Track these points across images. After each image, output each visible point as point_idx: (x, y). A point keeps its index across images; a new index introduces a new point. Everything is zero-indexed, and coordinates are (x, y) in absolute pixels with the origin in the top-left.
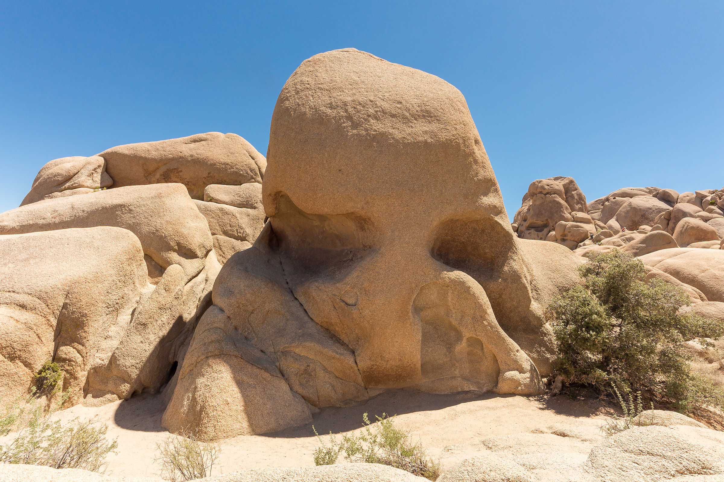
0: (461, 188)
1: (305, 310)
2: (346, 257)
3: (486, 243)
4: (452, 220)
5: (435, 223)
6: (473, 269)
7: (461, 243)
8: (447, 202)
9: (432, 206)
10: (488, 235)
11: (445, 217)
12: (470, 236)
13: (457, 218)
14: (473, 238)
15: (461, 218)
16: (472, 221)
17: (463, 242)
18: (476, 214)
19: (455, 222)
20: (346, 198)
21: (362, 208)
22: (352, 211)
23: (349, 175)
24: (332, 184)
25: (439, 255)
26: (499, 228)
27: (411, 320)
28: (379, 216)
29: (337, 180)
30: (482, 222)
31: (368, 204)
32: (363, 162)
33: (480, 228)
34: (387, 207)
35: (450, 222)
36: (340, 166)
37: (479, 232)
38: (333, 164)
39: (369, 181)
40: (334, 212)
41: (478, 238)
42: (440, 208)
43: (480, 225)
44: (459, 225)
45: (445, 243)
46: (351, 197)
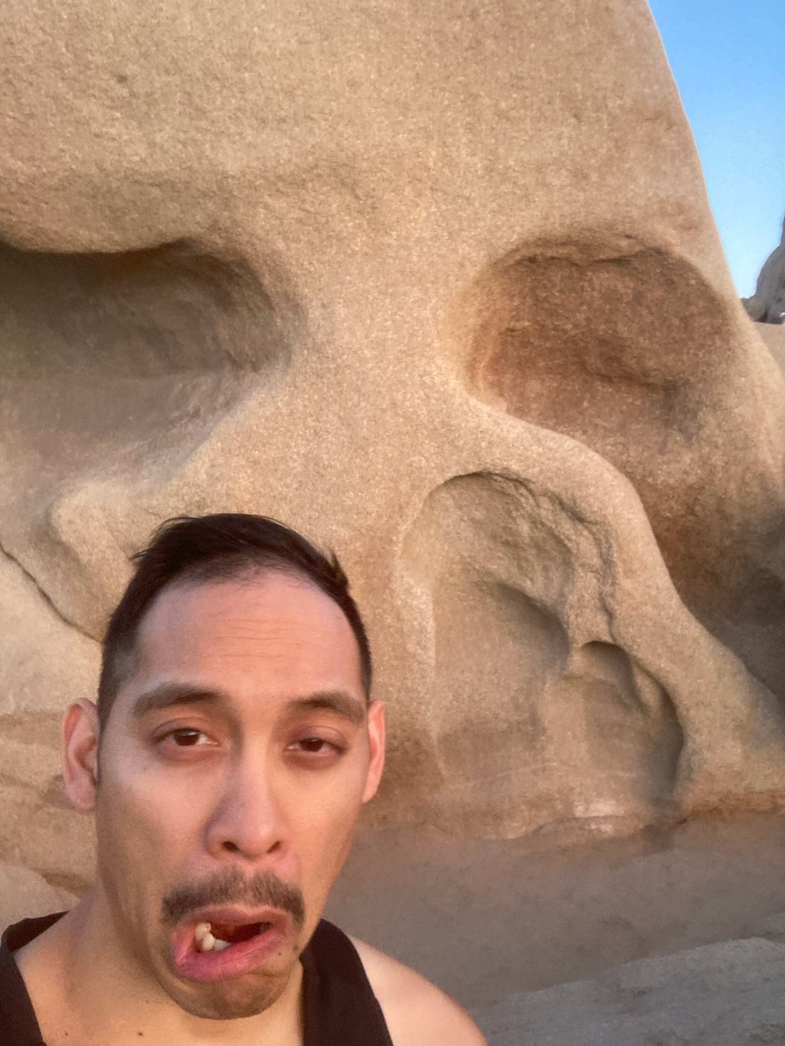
0: (565, 141)
1: (44, 595)
2: (177, 408)
3: (649, 338)
4: (532, 260)
5: (472, 273)
6: (604, 427)
8: (514, 193)
9: (461, 210)
10: (654, 309)
11: (510, 247)
12: (598, 314)
13: (550, 253)
14: (606, 322)
15: (563, 251)
16: (603, 261)
17: (573, 337)
18: (614, 235)
19: (546, 268)
20: (150, 185)
21: (214, 222)
22: (179, 236)
23: (156, 95)
24: (98, 136)
25: (492, 384)
26: (693, 282)
27: (399, 603)
28: (274, 252)
29: (113, 120)
30: (635, 263)
31: (231, 205)
32: (203, 44)
33: (628, 287)
34: (302, 216)
35: (527, 266)
36: (121, 61)
37: (625, 301)
38: (93, 55)
39: (230, 117)
40: (116, 242)
41: (622, 321)
42: (489, 216)
43: (629, 273)
44: (559, 277)
45: (512, 344)
46: (169, 180)
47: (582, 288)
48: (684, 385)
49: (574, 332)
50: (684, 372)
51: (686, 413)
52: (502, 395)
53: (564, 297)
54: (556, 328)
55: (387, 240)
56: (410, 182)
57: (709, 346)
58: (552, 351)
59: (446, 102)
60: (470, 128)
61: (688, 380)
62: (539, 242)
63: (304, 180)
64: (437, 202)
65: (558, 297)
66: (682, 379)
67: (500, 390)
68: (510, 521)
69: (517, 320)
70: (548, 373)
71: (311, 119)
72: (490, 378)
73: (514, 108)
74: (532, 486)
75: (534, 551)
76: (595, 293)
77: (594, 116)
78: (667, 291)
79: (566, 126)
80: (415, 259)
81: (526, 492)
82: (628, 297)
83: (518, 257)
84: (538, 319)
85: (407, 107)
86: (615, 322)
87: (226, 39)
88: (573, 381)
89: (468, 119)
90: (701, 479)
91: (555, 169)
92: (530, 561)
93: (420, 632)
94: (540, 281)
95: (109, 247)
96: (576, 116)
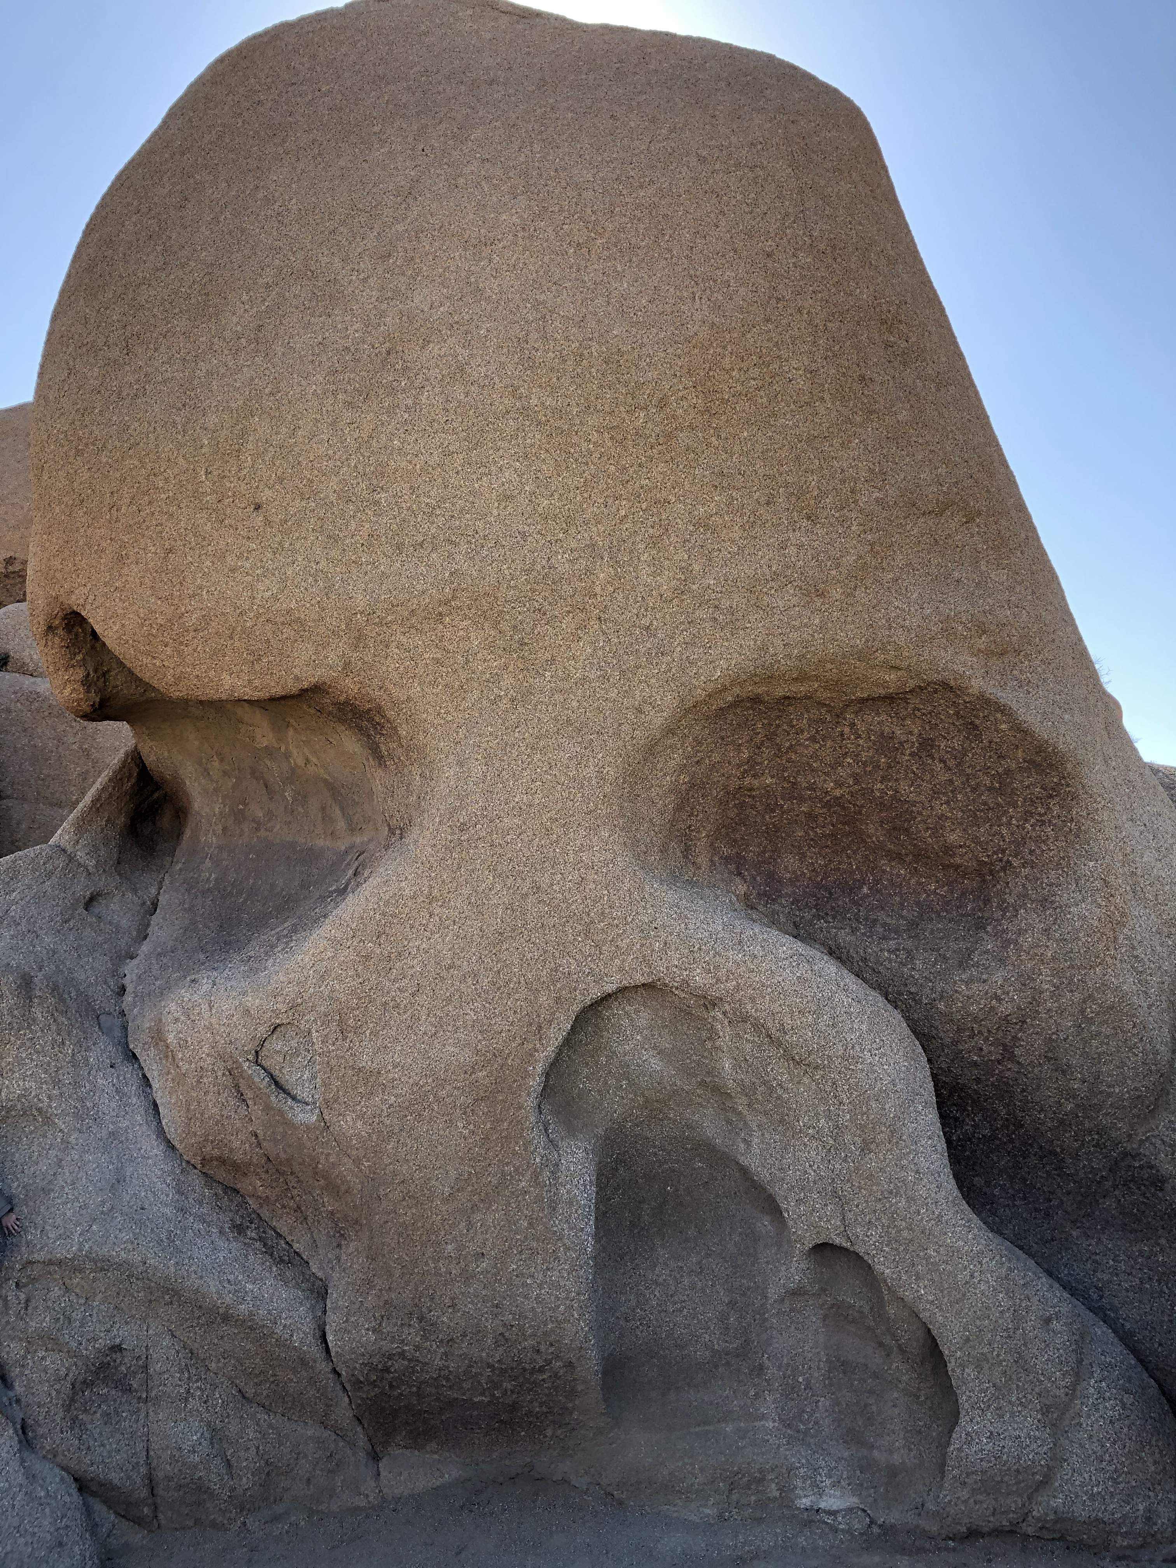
3: (947, 803)
4: (756, 700)
5: (657, 720)
7: (827, 805)
8: (715, 619)
9: (638, 643)
10: (951, 763)
11: (710, 687)
12: (868, 769)
13: (780, 692)
14: (884, 779)
15: (802, 689)
16: (863, 701)
17: (838, 798)
18: (873, 667)
19: (780, 710)
20: (283, 624)
21: (347, 665)
22: (313, 680)
23: (290, 523)
24: (233, 570)
25: (727, 860)
26: (1003, 726)
27: (538, 1160)
28: (409, 699)
29: (249, 552)
30: (914, 701)
31: (361, 645)
32: (339, 463)
33: (911, 733)
34: (439, 656)
35: (748, 708)
36: (257, 487)
37: (908, 752)
38: (231, 482)
39: (363, 545)
40: (256, 687)
41: (905, 779)
42: (679, 649)
43: (908, 716)
44: (805, 722)
45: (753, 807)
46: (299, 618)
47: (842, 735)
48: (1004, 869)
49: (838, 793)
50: (1003, 851)
51: (1005, 910)
52: (739, 874)
53: (817, 746)
54: (812, 787)
55: (539, 682)
56: (569, 612)
57: (1040, 815)
58: (811, 816)
60: (654, 542)
61: (1008, 861)
62: (757, 679)
64: (604, 633)
65: (807, 747)
66: (1001, 860)
67: (738, 868)
68: (706, 1054)
69: (754, 776)
70: (810, 846)
71: (451, 542)
72: (726, 851)
73: (716, 514)
74: (727, 1008)
75: (744, 1100)
76: (861, 742)
77: (837, 515)
78: (967, 738)
79: (794, 530)
80: (575, 704)
81: (720, 1016)
82: (912, 747)
83: (730, 698)
84: (786, 774)
85: (569, 521)
86: (896, 780)
87: (364, 456)
88: (849, 857)
89: (651, 531)
90: (1019, 1008)
91: (776, 587)
92: (740, 1113)
93: (570, 1203)
94: (778, 726)
95: (250, 693)
96: (809, 518)
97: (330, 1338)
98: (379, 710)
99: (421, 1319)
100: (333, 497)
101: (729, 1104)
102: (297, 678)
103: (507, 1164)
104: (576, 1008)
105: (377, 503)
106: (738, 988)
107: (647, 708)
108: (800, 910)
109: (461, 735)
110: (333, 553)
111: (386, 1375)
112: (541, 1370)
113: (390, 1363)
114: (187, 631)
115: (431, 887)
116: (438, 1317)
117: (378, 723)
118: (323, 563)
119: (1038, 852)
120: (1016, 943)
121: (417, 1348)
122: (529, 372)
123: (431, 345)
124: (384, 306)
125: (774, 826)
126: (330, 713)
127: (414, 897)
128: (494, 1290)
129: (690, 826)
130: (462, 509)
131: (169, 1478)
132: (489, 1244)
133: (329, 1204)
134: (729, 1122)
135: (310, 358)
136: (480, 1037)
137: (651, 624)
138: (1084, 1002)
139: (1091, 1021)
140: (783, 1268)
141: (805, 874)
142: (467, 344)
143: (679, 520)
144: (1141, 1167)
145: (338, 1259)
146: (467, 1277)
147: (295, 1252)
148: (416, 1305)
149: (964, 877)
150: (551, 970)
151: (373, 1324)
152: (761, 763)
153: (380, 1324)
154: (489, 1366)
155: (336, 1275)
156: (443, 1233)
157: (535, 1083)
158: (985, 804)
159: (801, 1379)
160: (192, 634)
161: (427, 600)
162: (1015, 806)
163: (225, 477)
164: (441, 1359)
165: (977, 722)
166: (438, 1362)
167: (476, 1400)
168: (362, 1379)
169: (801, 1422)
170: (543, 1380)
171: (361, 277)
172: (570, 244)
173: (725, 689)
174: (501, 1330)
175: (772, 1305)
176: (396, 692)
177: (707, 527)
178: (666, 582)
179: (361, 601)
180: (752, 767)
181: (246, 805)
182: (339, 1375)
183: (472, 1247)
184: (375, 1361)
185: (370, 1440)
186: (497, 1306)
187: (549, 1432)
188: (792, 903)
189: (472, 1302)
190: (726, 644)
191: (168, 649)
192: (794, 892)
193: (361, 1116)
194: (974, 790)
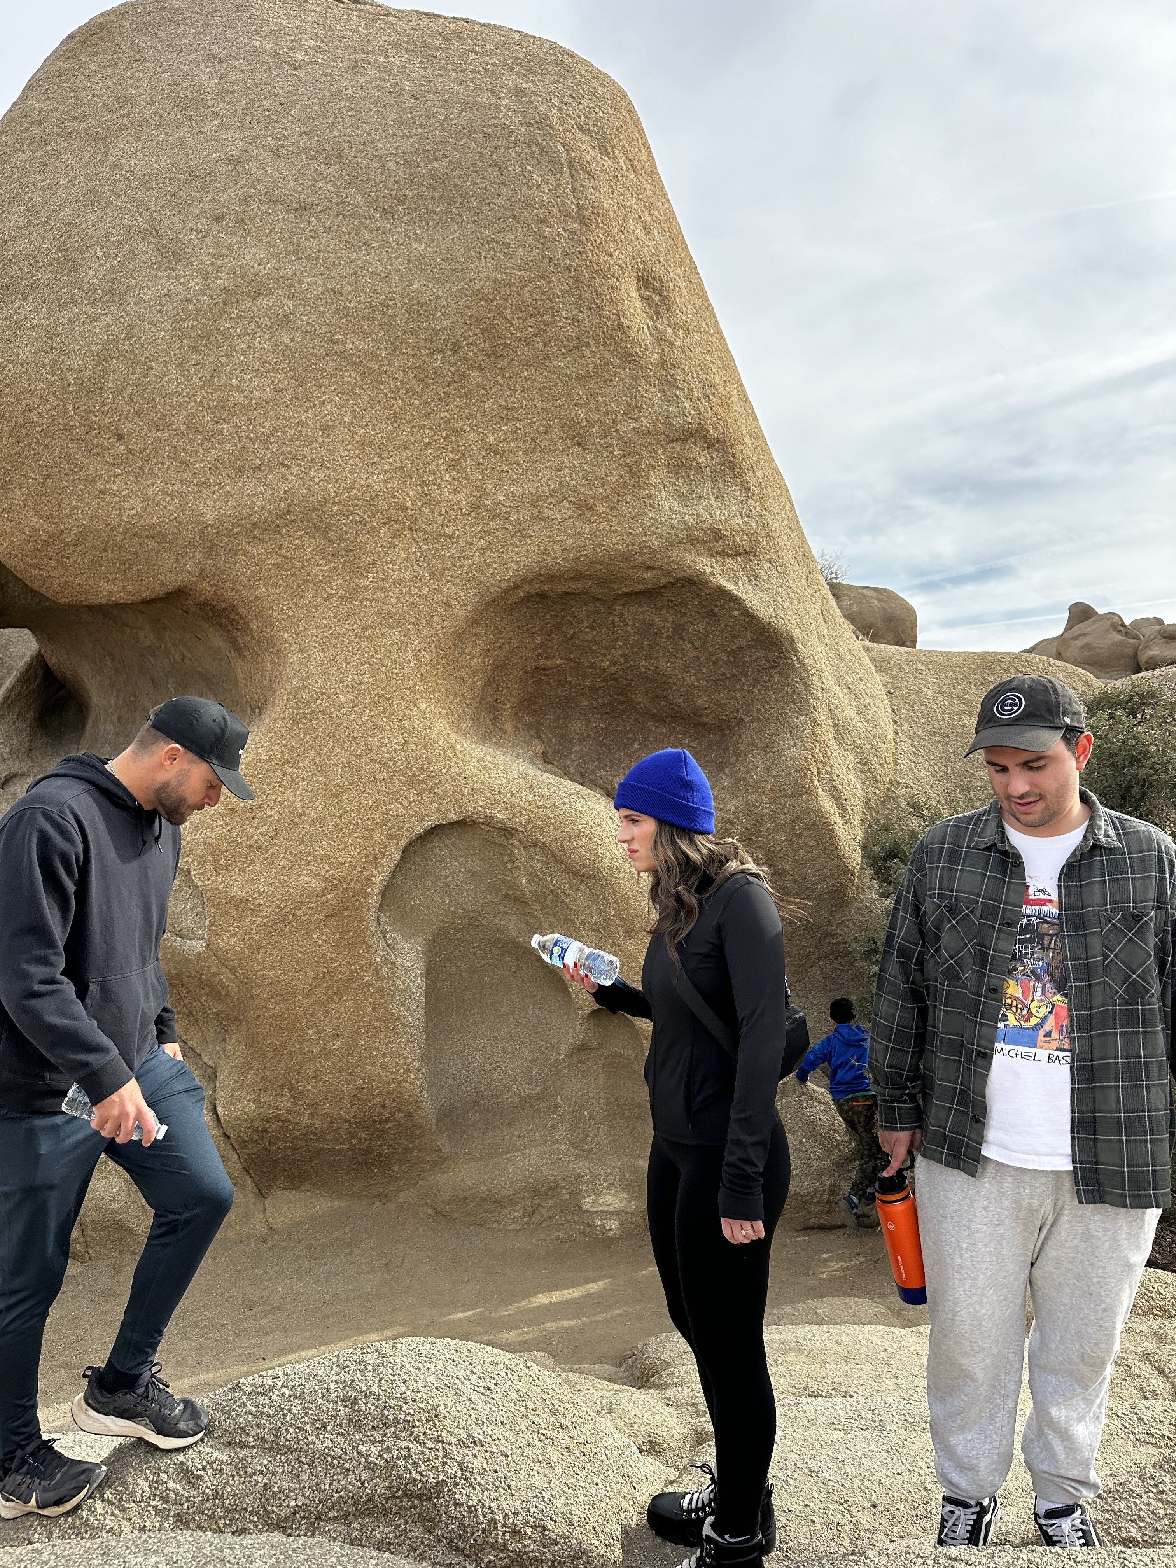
0: (565, 472)
3: (695, 675)
4: (542, 596)
7: (605, 680)
8: (506, 529)
9: (443, 549)
10: (698, 643)
11: (505, 585)
12: (635, 650)
13: (562, 589)
14: (647, 658)
15: (579, 586)
16: (628, 595)
17: (613, 674)
18: (633, 567)
19: (563, 604)
20: (147, 537)
21: (202, 570)
22: (177, 585)
23: (148, 451)
24: (102, 492)
25: (529, 726)
26: (736, 613)
27: (378, 959)
28: (257, 598)
29: (116, 476)
30: (668, 595)
31: (214, 553)
32: (187, 399)
33: (667, 620)
34: (279, 561)
35: (538, 603)
36: (119, 420)
37: (665, 635)
38: (96, 416)
39: (210, 468)
40: (130, 592)
41: (663, 657)
42: (477, 554)
43: (664, 606)
44: (584, 613)
45: (548, 683)
46: (161, 532)
47: (613, 623)
48: (738, 724)
49: (613, 670)
50: (737, 711)
51: (738, 756)
52: (539, 737)
53: (595, 633)
54: (592, 666)
55: (363, 582)
56: (385, 523)
57: (765, 682)
58: (593, 689)
59: (427, 440)
60: (453, 465)
61: (741, 719)
62: (542, 578)
63: (278, 526)
64: (416, 542)
65: (587, 633)
66: (736, 718)
67: (537, 733)
68: (507, 873)
69: (546, 658)
70: (593, 713)
71: (285, 465)
72: (528, 719)
73: (504, 441)
74: (521, 836)
75: (537, 906)
76: (628, 628)
77: (602, 442)
78: (709, 623)
79: (568, 455)
80: (393, 600)
81: (516, 843)
82: (668, 631)
83: (522, 594)
84: (572, 656)
85: (382, 448)
86: (656, 658)
87: (207, 393)
88: (624, 721)
89: (451, 456)
90: (747, 829)
91: (554, 502)
92: (536, 917)
93: (405, 991)
94: (563, 617)
95: (125, 597)
96: (579, 444)
97: (219, 1109)
98: (233, 608)
99: (290, 1090)
100: (183, 428)
101: (528, 910)
102: (163, 584)
103: (354, 964)
104: (403, 842)
105: (221, 432)
106: (529, 821)
107: (454, 603)
108: (585, 763)
109: (301, 628)
110: (185, 476)
111: (265, 1135)
112: (387, 1120)
113: (268, 1125)
114: (68, 545)
115: (282, 752)
116: (305, 1086)
117: (233, 620)
118: (178, 486)
119: (763, 710)
120: (745, 780)
121: (289, 1111)
122: (344, 321)
123: (261, 297)
124: (219, 262)
125: (566, 698)
126: (194, 613)
127: (270, 760)
128: (348, 1062)
129: (497, 700)
130: (293, 436)
131: (94, 1222)
132: (342, 1026)
133: (215, 1007)
134: (528, 924)
135: (158, 307)
136: (327, 868)
137: (454, 533)
138: (794, 822)
139: (799, 836)
140: (571, 1030)
141: (590, 735)
142: (291, 296)
143: (473, 446)
144: (838, 944)
145: (224, 1050)
146: (327, 1053)
147: (190, 1048)
148: (287, 1079)
149: (709, 732)
150: (383, 814)
151: (253, 1096)
152: (553, 647)
153: (259, 1096)
154: (346, 1121)
155: (222, 1063)
156: (305, 1021)
157: (373, 901)
158: (723, 674)
159: (586, 1113)
160: (72, 548)
161: (266, 515)
162: (746, 676)
163: (90, 411)
164: (308, 1118)
165: (716, 610)
166: (306, 1121)
167: (338, 1148)
168: (246, 1139)
169: (586, 1144)
170: (390, 1128)
171: (199, 236)
172: (376, 209)
173: (516, 587)
174: (354, 1092)
175: (563, 1059)
176: (245, 592)
177: (496, 453)
178: (463, 499)
179: (210, 516)
180: (545, 651)
181: (135, 696)
182: (229, 1137)
183: (329, 1030)
184: (256, 1124)
185: (257, 1185)
186: (350, 1074)
187: (396, 1168)
188: (580, 758)
189: (330, 1073)
190: (516, 550)
191: (53, 561)
192: (582, 750)
193: (234, 935)
194: (715, 663)
